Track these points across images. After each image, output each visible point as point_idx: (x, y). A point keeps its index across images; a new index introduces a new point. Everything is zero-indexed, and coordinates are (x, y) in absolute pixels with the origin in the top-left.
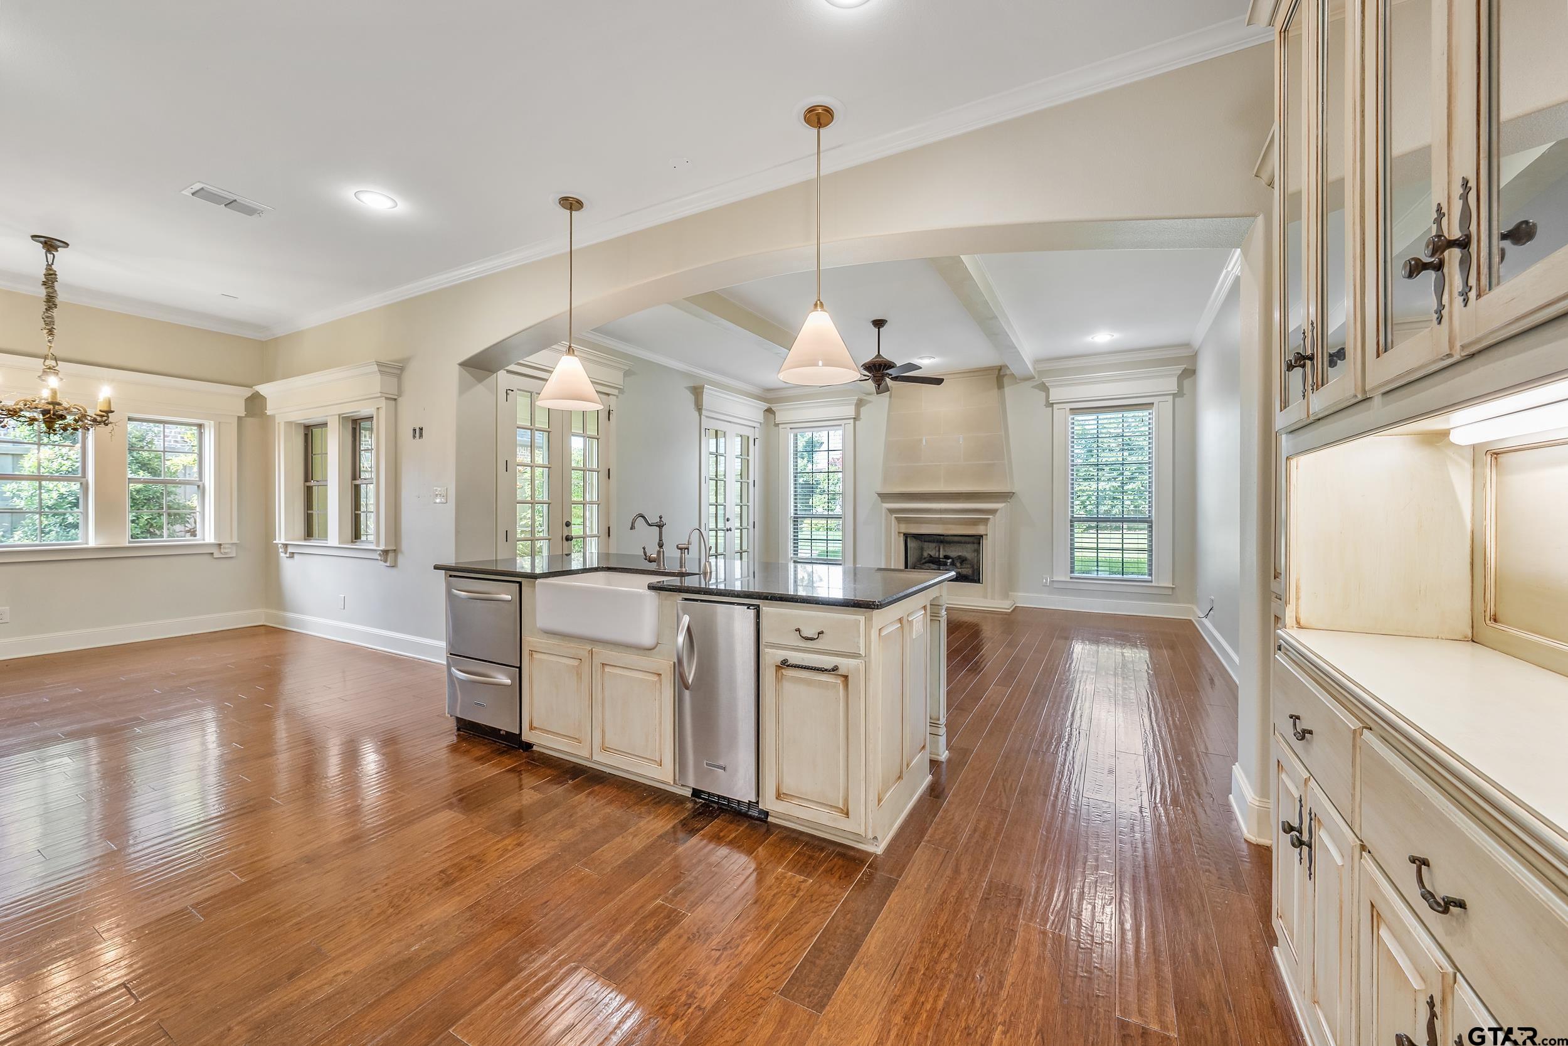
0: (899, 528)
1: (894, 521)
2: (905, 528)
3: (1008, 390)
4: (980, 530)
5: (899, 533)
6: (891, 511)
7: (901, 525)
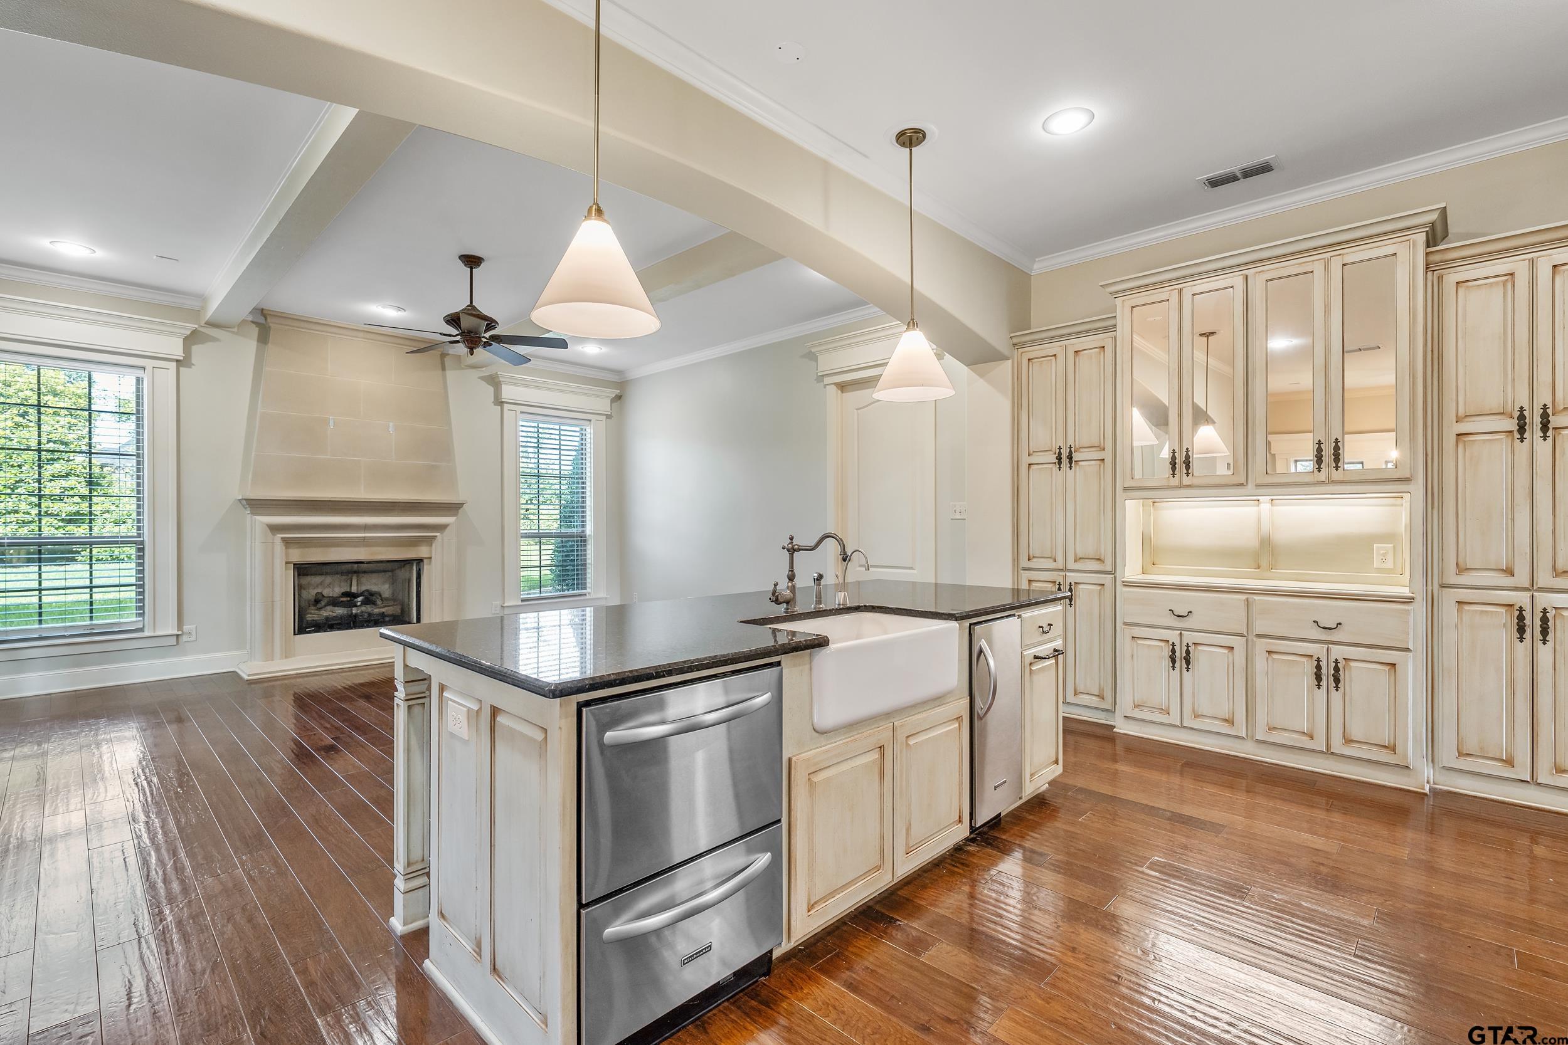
0: (287, 555)
1: (279, 546)
2: (298, 555)
3: (450, 374)
4: (422, 552)
5: (287, 563)
6: (274, 529)
7: (291, 551)
